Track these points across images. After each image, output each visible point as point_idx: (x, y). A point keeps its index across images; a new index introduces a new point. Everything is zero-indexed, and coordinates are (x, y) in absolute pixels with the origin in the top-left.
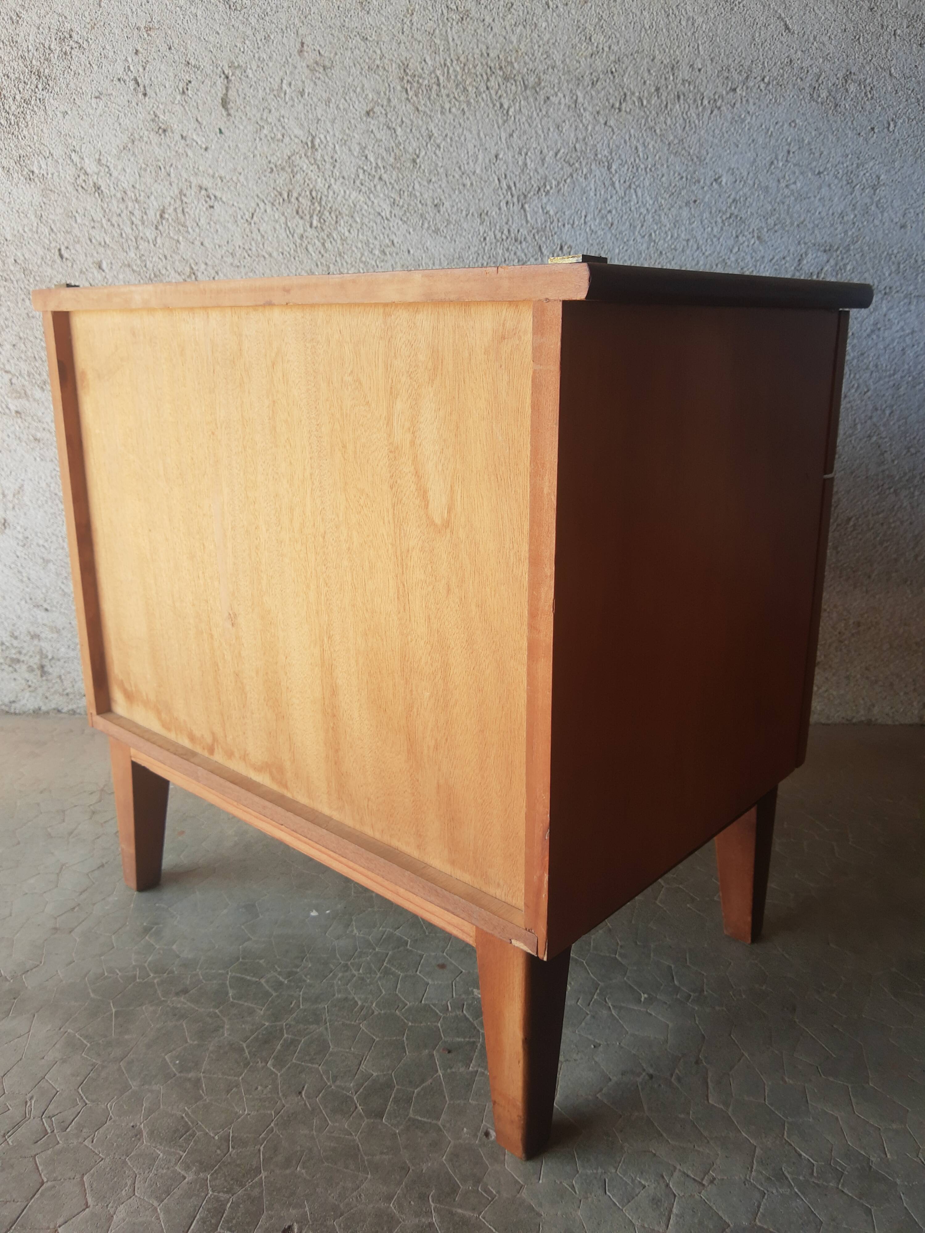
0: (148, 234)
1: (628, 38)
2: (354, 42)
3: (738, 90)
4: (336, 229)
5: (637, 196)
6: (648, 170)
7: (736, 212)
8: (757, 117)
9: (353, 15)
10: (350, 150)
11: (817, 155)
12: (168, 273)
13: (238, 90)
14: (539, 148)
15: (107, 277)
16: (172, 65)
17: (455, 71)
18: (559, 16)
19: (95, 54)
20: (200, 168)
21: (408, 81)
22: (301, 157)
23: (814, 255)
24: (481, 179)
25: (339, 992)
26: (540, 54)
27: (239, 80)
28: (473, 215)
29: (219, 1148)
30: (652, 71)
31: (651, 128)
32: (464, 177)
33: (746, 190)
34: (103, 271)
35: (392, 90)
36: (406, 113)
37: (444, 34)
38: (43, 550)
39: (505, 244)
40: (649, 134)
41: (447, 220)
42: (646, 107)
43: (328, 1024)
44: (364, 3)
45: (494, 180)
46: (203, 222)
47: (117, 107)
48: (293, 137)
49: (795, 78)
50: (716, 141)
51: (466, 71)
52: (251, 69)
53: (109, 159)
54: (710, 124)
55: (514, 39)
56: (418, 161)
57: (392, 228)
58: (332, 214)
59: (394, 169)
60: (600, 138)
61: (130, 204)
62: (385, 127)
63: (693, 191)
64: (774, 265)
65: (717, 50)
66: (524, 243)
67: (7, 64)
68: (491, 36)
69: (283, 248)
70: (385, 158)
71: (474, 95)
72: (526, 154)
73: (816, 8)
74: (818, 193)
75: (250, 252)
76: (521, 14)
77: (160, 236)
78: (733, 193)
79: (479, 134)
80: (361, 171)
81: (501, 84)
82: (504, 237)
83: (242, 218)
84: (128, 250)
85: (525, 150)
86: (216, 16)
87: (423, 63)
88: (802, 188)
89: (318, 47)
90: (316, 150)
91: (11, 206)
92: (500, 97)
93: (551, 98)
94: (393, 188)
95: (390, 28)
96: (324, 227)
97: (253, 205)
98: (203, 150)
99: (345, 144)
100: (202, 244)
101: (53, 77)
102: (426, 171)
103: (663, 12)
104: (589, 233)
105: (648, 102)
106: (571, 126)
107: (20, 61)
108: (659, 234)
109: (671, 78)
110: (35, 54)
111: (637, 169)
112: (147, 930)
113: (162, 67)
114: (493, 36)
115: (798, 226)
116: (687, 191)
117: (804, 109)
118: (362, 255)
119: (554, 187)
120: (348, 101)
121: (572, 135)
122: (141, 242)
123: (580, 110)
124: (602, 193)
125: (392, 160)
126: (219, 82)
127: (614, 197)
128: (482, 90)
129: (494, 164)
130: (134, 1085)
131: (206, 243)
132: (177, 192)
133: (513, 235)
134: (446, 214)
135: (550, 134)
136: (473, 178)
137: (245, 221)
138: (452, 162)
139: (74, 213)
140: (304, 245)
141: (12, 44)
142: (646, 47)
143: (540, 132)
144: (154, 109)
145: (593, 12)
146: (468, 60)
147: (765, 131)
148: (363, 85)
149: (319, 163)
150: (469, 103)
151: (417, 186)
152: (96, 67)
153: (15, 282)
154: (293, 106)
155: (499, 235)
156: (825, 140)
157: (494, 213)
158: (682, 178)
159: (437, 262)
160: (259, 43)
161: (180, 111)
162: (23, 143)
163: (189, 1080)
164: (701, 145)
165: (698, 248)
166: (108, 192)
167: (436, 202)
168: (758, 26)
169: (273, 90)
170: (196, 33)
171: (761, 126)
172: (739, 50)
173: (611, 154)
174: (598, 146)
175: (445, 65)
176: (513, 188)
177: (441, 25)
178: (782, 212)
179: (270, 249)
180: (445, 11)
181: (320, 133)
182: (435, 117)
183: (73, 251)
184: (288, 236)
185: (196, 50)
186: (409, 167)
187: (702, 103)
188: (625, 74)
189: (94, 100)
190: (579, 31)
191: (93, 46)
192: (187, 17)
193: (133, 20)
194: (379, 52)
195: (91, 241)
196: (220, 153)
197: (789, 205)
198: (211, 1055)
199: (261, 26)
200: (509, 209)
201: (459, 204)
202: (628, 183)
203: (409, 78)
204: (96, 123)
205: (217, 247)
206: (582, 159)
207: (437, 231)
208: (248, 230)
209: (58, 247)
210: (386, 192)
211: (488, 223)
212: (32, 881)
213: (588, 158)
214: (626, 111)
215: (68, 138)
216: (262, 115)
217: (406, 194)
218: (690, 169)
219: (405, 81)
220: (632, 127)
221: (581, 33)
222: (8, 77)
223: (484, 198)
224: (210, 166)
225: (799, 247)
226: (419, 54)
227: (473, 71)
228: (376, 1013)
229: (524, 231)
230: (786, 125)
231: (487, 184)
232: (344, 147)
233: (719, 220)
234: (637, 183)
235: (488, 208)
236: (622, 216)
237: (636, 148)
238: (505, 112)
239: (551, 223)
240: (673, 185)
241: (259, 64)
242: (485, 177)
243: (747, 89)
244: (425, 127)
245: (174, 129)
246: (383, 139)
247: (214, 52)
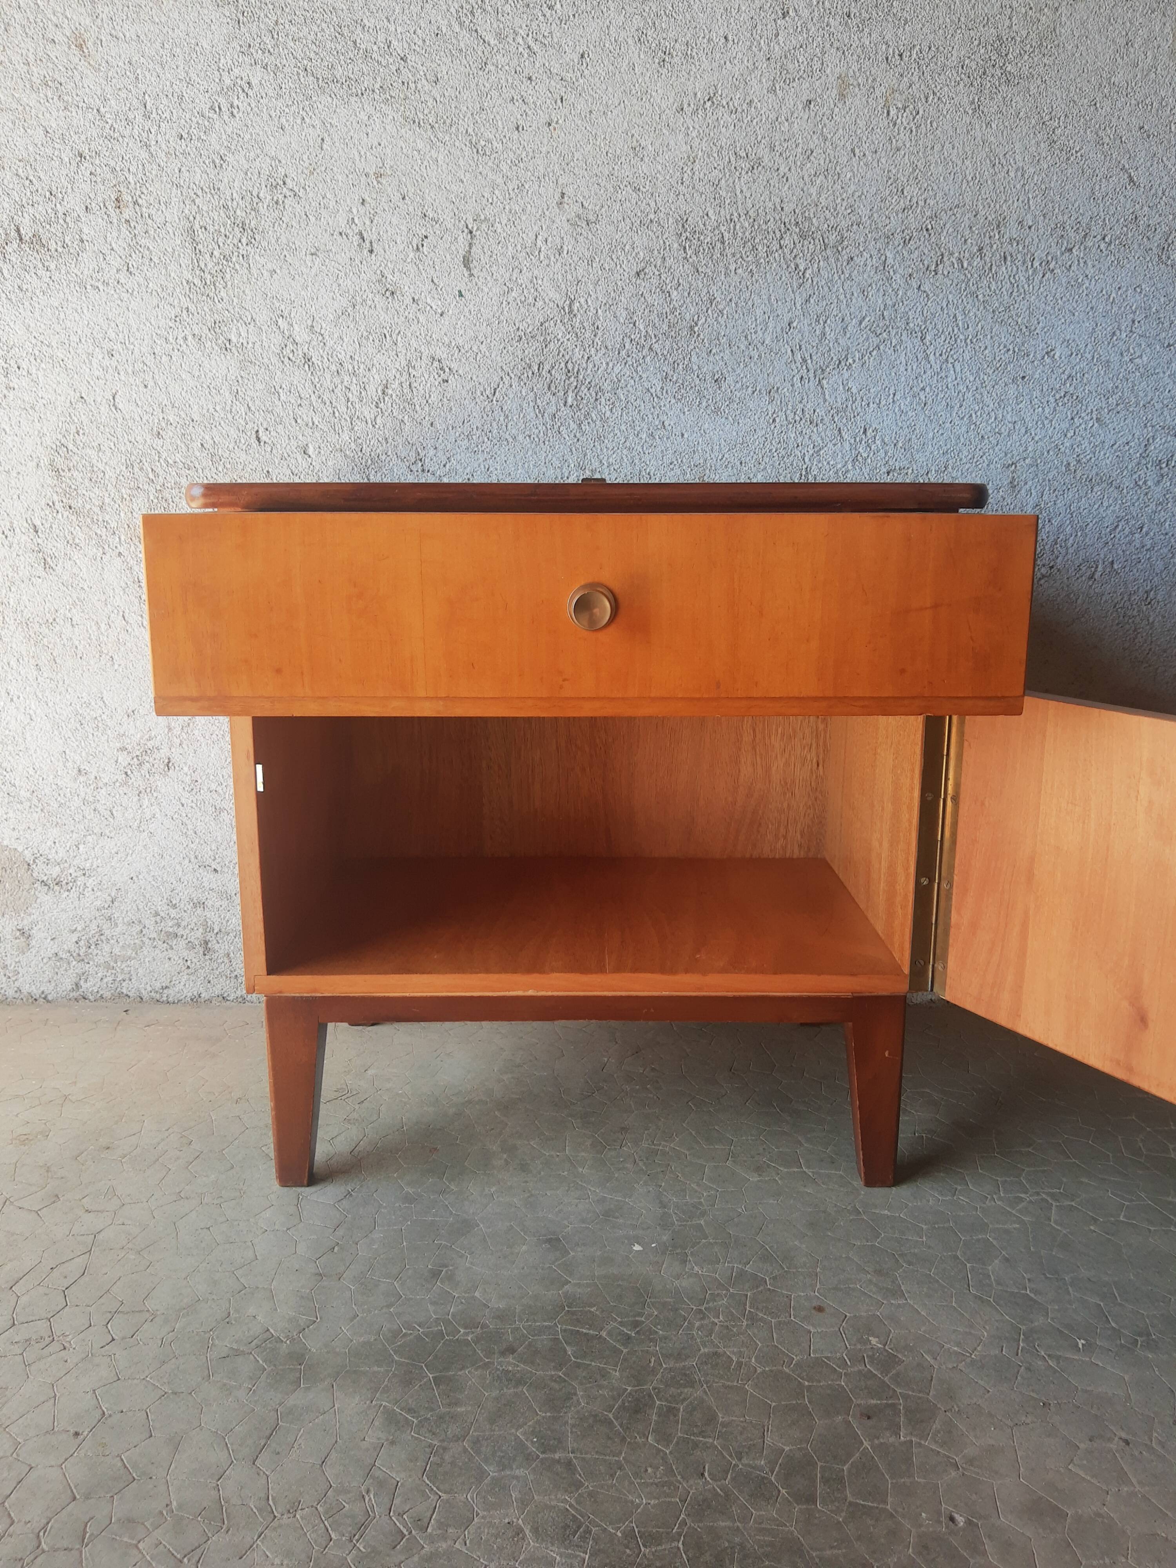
0: (366, 413)
1: (947, 191)
2: (624, 193)
3: (1074, 251)
4: (595, 408)
5: (955, 371)
6: (968, 341)
7: (1072, 390)
8: (1096, 281)
9: (624, 161)
10: (615, 316)
11: (1167, 324)
12: (388, 459)
13: (483, 248)
14: (840, 315)
15: (314, 463)
16: (405, 218)
17: (742, 227)
18: (866, 165)
19: (313, 204)
20: (434, 336)
21: (687, 238)
22: (555, 324)
23: (1163, 440)
24: (771, 350)
25: (705, 1346)
26: (843, 208)
27: (485, 235)
28: (760, 392)
29: (627, 1547)
30: (974, 229)
31: (972, 294)
32: (751, 348)
33: (1083, 364)
34: (310, 457)
35: (668, 248)
36: (683, 275)
37: (731, 185)
38: (215, 796)
39: (798, 426)
40: (971, 302)
41: (730, 398)
42: (967, 269)
43: (705, 1386)
44: (637, 149)
45: (786, 352)
46: (434, 399)
47: (337, 265)
48: (547, 301)
49: (1140, 237)
50: (1049, 308)
51: (756, 227)
52: (500, 223)
53: (324, 326)
54: (1042, 289)
55: (813, 191)
56: (696, 329)
57: (663, 408)
58: (592, 390)
59: (667, 337)
60: (912, 304)
61: (347, 378)
62: (658, 290)
63: (1021, 366)
64: (1115, 452)
65: (1050, 205)
66: (820, 426)
67: (205, 215)
68: (786, 188)
69: (530, 430)
70: (657, 325)
71: (765, 255)
72: (825, 322)
73: (1165, 159)
74: (1168, 368)
76: (822, 162)
77: (381, 414)
78: (1069, 368)
79: (769, 299)
80: (627, 340)
81: (797, 242)
82: (797, 418)
83: (482, 394)
84: (341, 432)
85: (824, 318)
86: (461, 162)
87: (706, 217)
88: (1149, 362)
89: (581, 198)
90: (575, 316)
91: (201, 381)
92: (796, 257)
93: (855, 258)
94: (665, 359)
95: (668, 178)
96: (581, 406)
97: (497, 379)
98: (438, 316)
99: (610, 309)
100: (432, 424)
101: (261, 230)
102: (706, 340)
103: (988, 161)
104: (898, 413)
105: (969, 264)
107: (221, 212)
108: (981, 415)
109: (997, 237)
110: (241, 202)
111: (956, 340)
112: (435, 1274)
113: (393, 220)
114: (789, 188)
115: (1144, 406)
116: (1014, 366)
117: (1152, 272)
119: (857, 360)
120: (615, 260)
121: (880, 302)
122: (357, 422)
123: (889, 272)
125: (665, 328)
126: (461, 237)
127: (929, 373)
128: (774, 249)
129: (787, 333)
130: (492, 1471)
131: (437, 423)
132: (404, 363)
133: (807, 416)
134: (729, 390)
135: (854, 301)
136: (761, 348)
137: (485, 398)
138: (737, 331)
139: (277, 388)
140: (556, 427)
141: (213, 191)
142: (968, 201)
143: (842, 297)
144: (381, 268)
145: (907, 161)
146: (758, 215)
147: (1105, 297)
148: (634, 243)
149: (578, 331)
150: (758, 264)
151: (694, 359)
152: (313, 219)
153: (200, 471)
154: (548, 265)
155: (791, 417)
157: (785, 389)
158: (1009, 350)
159: (716, 448)
160: (511, 192)
161: (412, 271)
162: (219, 306)
163: (558, 1461)
164: (1031, 314)
165: (1026, 432)
166: (320, 364)
167: (716, 377)
168: (1098, 179)
169: (526, 247)
170: (435, 181)
171: (1102, 292)
172: (1076, 205)
173: (925, 322)
174: (910, 313)
175: (731, 220)
176: (809, 361)
177: (728, 174)
178: (1126, 390)
179: (514, 431)
180: (733, 159)
181: (580, 296)
182: (718, 279)
183: (273, 433)
184: (537, 417)
185: (435, 200)
186: (685, 337)
187: (1032, 266)
188: (942, 232)
189: (309, 257)
190: (889, 183)
191: (311, 195)
192: (425, 163)
193: (360, 165)
194: (653, 204)
195: (296, 422)
196: (459, 319)
197: (1133, 382)
198: (574, 1430)
199: (514, 173)
200: (803, 386)
201: (744, 380)
202: (944, 357)
203: (688, 234)
204: (310, 284)
205: (450, 428)
206: (890, 328)
207: (717, 411)
208: (488, 409)
209: (256, 428)
210: (657, 364)
211: (779, 402)
212: (268, 1214)
213: (898, 327)
214: (943, 274)
215: (275, 301)
216: (511, 275)
217: (681, 367)
218: (1018, 340)
219: (683, 238)
220: (951, 292)
221: (891, 184)
222: (206, 229)
223: (775, 372)
224: (446, 334)
225: (1145, 430)
226: (701, 208)
228: (759, 1370)
229: (821, 412)
230: (1130, 291)
231: (778, 356)
232: (608, 312)
233: (1052, 400)
234: (955, 357)
235: (779, 385)
237: (955, 317)
238: (801, 274)
239: (854, 402)
240: (998, 359)
241: (510, 217)
242: (775, 348)
243: (1085, 249)
244: (705, 290)
245: (404, 291)
246: (656, 304)
247: (456, 203)
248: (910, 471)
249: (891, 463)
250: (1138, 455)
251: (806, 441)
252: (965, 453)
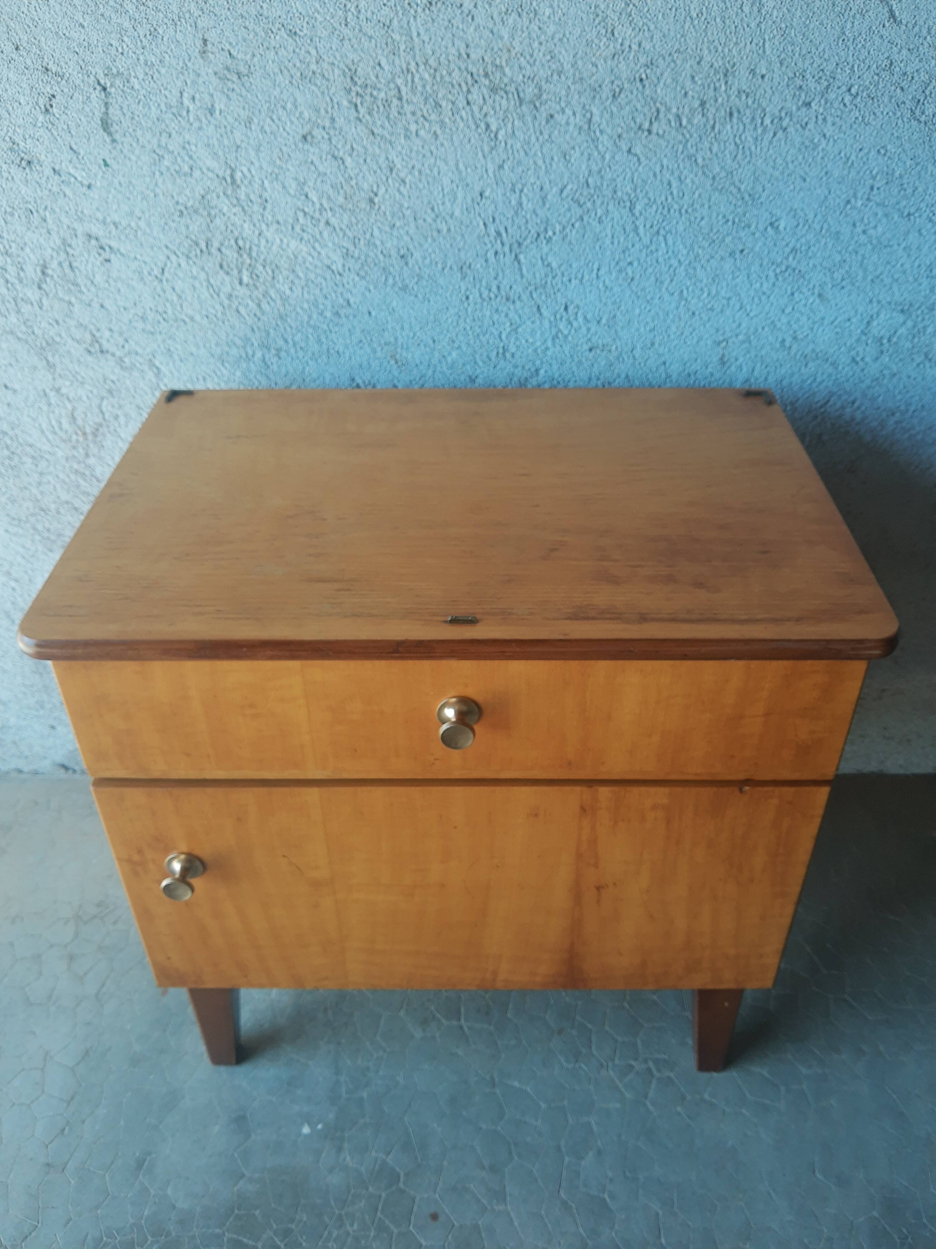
0: (29, 294)
1: (666, 32)
2: (278, 37)
3: (813, 104)
4: (273, 286)
5: (666, 244)
7: (794, 264)
8: (835, 141)
10: (284, 187)
11: (909, 191)
13: (122, 108)
14: (538, 183)
16: (23, 73)
17: (422, 79)
20: (85, 211)
21: (357, 94)
22: (218, 197)
23: (888, 316)
24: (462, 223)
26: (541, 55)
27: (121, 93)
28: (451, 268)
30: (697, 79)
31: (689, 157)
32: (439, 221)
33: (810, 236)
35: (336, 106)
36: (357, 138)
37: (405, 26)
39: (494, 304)
40: (688, 165)
41: (418, 275)
42: (685, 127)
45: (478, 225)
46: (98, 279)
48: (205, 170)
49: (893, 88)
50: (777, 173)
51: (438, 79)
52: (136, 77)
54: (771, 151)
55: (505, 33)
56: (376, 200)
57: (346, 285)
58: (268, 268)
59: (345, 210)
60: (621, 170)
62: (329, 157)
63: (740, 238)
64: (835, 328)
65: (790, 49)
66: (518, 303)
68: (472, 29)
69: (207, 310)
70: (332, 197)
71: (450, 113)
72: (522, 191)
74: (904, 240)
75: (165, 316)
77: (45, 296)
78: (793, 241)
79: (457, 165)
80: (300, 215)
81: (487, 97)
82: (492, 296)
83: (149, 274)
84: (7, 314)
85: (520, 186)
87: (378, 68)
88: (884, 233)
89: (227, 45)
90: (239, 187)
92: (486, 115)
93: (556, 116)
94: (345, 234)
95: (328, 18)
96: (258, 284)
97: (162, 258)
98: (85, 188)
99: (277, 179)
100: (102, 306)
102: (388, 213)
104: (603, 289)
105: (689, 121)
106: (582, 154)
108: (693, 291)
109: (723, 88)
111: (669, 210)
112: (140, 1165)
113: (11, 75)
114: (475, 30)
115: (872, 281)
116: (733, 239)
117: (900, 131)
118: (310, 317)
119: (558, 232)
120: (277, 121)
121: (584, 167)
122: (21, 304)
123: (595, 132)
124: (622, 240)
125: (341, 199)
126: (94, 96)
127: (637, 246)
128: (461, 106)
129: (478, 204)
131: (107, 304)
132: (59, 242)
133: (503, 293)
134: (417, 267)
135: (554, 166)
136: (450, 221)
137: (154, 278)
138: (422, 202)
140: (234, 307)
142: (691, 44)
143: (540, 162)
144: (9, 134)
146: (440, 64)
147: (844, 159)
148: (296, 100)
149: (244, 204)
150: (442, 124)
151: (376, 232)
154: (200, 128)
155: (485, 294)
156: (923, 173)
157: (479, 265)
158: (728, 221)
159: (407, 326)
160: (143, 39)
161: (46, 137)
164: (756, 179)
165: (741, 308)
167: (402, 252)
168: (851, 14)
169: (171, 107)
170: (50, 26)
171: (840, 153)
172: (821, 49)
173: (635, 190)
174: (618, 180)
175: (408, 70)
176: (504, 235)
177: (401, 12)
178: (854, 263)
179: (190, 312)
181: (241, 165)
182: (397, 142)
184: (212, 296)
185: (54, 51)
186: (365, 209)
187: (762, 123)
188: (659, 82)
190: (597, 21)
194: (314, 52)
196: (109, 192)
197: (863, 256)
199: (143, 15)
200: (498, 261)
201: (433, 256)
202: (655, 228)
203: (359, 89)
205: (122, 309)
206: (595, 197)
207: (404, 288)
208: (159, 289)
210: (336, 240)
211: (472, 279)
213: (604, 196)
214: (658, 134)
216: (159, 141)
217: (362, 242)
218: (739, 210)
219: (353, 94)
220: (665, 156)
221: (599, 24)
223: (466, 247)
224: (98, 209)
225: (870, 306)
226: (371, 56)
227: (447, 79)
229: (518, 289)
230: (873, 153)
231: (469, 229)
232: (275, 183)
233: (771, 274)
234: (667, 228)
235: (471, 260)
236: (646, 269)
237: (669, 184)
238: (492, 135)
239: (554, 278)
240: (715, 230)
241: (147, 70)
242: (466, 221)
243: (826, 103)
244: (383, 156)
245: (41, 159)
246: (328, 172)
247: (80, 54)
248: (614, 348)
249: (594, 340)
250: (859, 331)
251: (503, 318)
252: (674, 329)
